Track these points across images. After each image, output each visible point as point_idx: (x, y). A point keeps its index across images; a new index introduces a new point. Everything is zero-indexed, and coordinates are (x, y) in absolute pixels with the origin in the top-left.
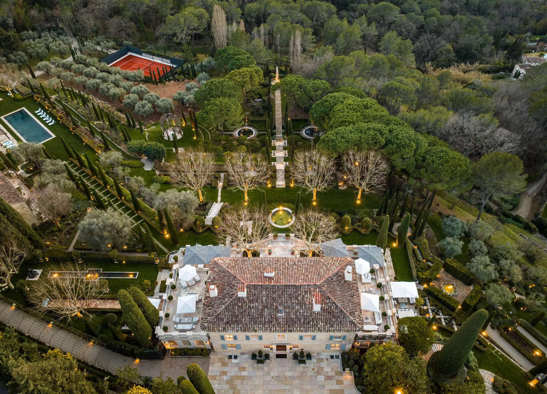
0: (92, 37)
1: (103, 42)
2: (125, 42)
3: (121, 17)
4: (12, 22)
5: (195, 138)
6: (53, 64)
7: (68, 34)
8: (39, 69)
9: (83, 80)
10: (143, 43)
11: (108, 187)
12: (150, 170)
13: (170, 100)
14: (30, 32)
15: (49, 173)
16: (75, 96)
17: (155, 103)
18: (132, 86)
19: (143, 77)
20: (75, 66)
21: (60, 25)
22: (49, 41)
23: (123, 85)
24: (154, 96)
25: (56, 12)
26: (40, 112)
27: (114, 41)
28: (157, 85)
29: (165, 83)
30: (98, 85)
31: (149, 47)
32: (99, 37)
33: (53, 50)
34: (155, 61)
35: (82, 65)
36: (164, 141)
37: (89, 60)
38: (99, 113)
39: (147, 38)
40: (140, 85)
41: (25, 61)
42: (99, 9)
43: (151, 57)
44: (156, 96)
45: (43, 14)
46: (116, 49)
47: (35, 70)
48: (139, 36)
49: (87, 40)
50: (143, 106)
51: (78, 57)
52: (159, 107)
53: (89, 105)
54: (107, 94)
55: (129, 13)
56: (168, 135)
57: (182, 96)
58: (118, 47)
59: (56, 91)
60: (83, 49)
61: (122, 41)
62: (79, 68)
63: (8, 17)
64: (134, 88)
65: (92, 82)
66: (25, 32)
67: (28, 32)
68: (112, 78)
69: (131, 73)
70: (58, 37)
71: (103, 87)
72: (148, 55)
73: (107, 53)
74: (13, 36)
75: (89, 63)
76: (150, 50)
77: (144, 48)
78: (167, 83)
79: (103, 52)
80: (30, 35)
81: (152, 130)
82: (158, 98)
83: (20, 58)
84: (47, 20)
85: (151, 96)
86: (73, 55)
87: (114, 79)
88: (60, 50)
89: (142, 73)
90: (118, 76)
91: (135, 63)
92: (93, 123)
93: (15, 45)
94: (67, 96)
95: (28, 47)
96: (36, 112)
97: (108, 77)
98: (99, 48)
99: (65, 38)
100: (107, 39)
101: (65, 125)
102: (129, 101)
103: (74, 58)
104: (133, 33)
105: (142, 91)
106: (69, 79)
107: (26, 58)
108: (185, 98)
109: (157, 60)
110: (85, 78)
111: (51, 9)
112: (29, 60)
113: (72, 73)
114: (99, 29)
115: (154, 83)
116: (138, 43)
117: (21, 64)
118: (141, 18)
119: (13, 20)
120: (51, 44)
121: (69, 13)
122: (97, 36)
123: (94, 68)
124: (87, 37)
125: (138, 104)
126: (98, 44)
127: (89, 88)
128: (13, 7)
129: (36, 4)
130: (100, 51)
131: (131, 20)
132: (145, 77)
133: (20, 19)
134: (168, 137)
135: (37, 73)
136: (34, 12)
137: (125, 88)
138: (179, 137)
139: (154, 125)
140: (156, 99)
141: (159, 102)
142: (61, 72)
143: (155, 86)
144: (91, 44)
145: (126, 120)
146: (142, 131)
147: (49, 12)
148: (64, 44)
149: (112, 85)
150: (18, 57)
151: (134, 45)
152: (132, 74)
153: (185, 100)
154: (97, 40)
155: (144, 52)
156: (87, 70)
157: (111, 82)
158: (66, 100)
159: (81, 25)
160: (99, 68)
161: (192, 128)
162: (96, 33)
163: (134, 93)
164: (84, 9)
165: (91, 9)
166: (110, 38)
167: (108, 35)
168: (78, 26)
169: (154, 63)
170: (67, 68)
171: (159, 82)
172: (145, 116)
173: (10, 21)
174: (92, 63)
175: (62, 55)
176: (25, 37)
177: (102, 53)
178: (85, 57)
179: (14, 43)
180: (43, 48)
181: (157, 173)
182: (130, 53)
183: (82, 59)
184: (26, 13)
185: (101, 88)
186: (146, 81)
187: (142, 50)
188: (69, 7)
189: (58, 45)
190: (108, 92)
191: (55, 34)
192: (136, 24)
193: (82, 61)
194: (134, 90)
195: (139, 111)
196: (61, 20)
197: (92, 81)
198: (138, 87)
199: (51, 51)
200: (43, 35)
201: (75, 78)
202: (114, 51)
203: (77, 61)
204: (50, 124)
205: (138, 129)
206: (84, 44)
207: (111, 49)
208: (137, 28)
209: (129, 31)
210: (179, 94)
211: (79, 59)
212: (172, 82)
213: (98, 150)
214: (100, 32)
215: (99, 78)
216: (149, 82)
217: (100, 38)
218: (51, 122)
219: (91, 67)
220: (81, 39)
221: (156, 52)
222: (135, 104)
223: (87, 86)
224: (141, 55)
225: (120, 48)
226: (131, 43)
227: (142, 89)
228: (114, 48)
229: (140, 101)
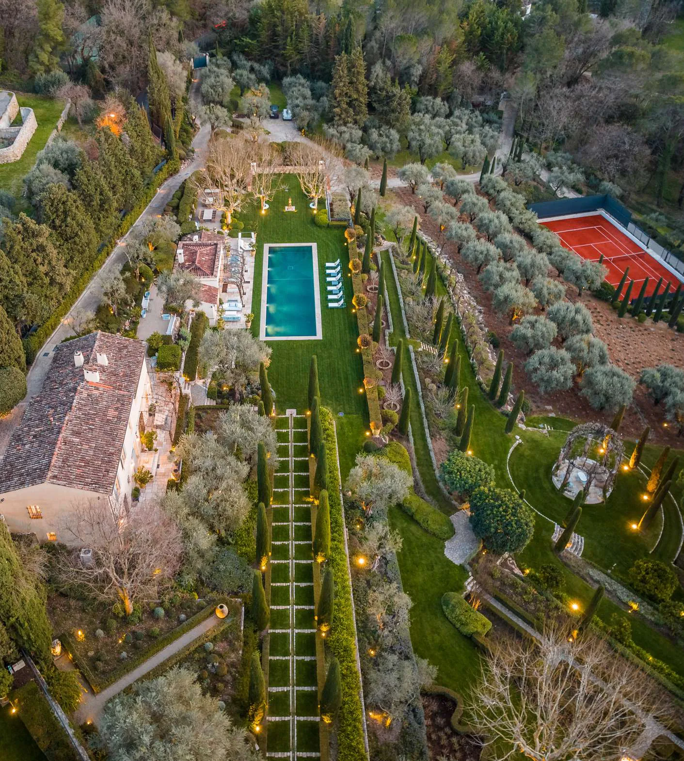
0: (546, 148)
1: (561, 168)
2: (607, 185)
3: (630, 129)
4: (420, 72)
5: (634, 527)
6: (435, 175)
7: (504, 128)
8: (402, 176)
9: (465, 233)
10: (645, 198)
11: (320, 560)
12: (457, 562)
13: (632, 383)
14: (438, 100)
15: (221, 440)
16: (426, 262)
17: (589, 370)
18: (558, 297)
19: (598, 284)
20: (471, 198)
21: (501, 107)
22: (459, 128)
23: (539, 286)
24: (596, 351)
25: (510, 80)
26: (334, 268)
27: (584, 173)
28: (621, 315)
29: (641, 321)
30: (487, 260)
31: (654, 215)
32: (560, 154)
33: (455, 148)
34: (650, 251)
35: (486, 201)
36: (546, 485)
37: (507, 195)
38: (443, 328)
39: (660, 191)
40: (580, 305)
41: (392, 150)
42: (595, 97)
43: (645, 238)
44: (601, 350)
45: (482, 75)
46: (579, 191)
47: (395, 174)
48: (643, 182)
49: (531, 150)
50: (554, 365)
51: (490, 180)
52: (590, 383)
53: (435, 301)
54: (492, 288)
55: (650, 126)
56: (566, 479)
57: (667, 384)
58: (584, 189)
59: (396, 235)
60: (512, 166)
61: (603, 179)
62: (474, 204)
63: (419, 62)
64: (561, 305)
65: (478, 248)
66: (429, 98)
67: (434, 98)
68: (528, 255)
69: (577, 261)
70: (482, 126)
71: (495, 269)
72: (639, 232)
73: (554, 193)
74: (400, 98)
75: (502, 201)
76: (652, 224)
77: (640, 212)
78: (648, 322)
79: (549, 188)
80: (433, 107)
81: (537, 437)
82: (602, 360)
83: (385, 143)
84: (482, 89)
85: (590, 345)
86: (485, 171)
87: (528, 261)
88: (465, 154)
89: (601, 274)
90: (542, 259)
91: (599, 237)
92: (416, 345)
93: (393, 116)
94: (410, 255)
95: (413, 127)
96: (328, 264)
97: (521, 249)
98: (544, 176)
99: (491, 133)
100: (573, 163)
101: (356, 324)
102: (529, 333)
103: (481, 178)
104: (635, 171)
105: (573, 321)
106: (440, 220)
107: (396, 145)
108: (675, 395)
109: (655, 253)
110: (472, 232)
111: (503, 70)
112: (398, 151)
113: (454, 210)
114: (568, 137)
115: (615, 308)
116: (633, 196)
117: (381, 154)
118: (672, 147)
119: (424, 69)
120: (458, 136)
121: (529, 88)
122: (556, 150)
123: (504, 218)
124: (535, 145)
125: (545, 352)
126: (549, 167)
127: (466, 256)
128: (438, 48)
129: (482, 54)
130: (543, 184)
131: (649, 142)
132: (604, 285)
133: (437, 71)
134: (565, 484)
135: (394, 182)
136: (467, 67)
137: (539, 295)
138: (594, 497)
139: (552, 422)
140: (596, 359)
141: (599, 374)
142: (437, 198)
143: (615, 317)
144: (533, 162)
145: (491, 376)
146: (510, 425)
147: (496, 74)
148: (483, 143)
149: (516, 273)
150: (384, 139)
151: (622, 198)
152: (578, 267)
153: (669, 400)
154: (552, 159)
155: (635, 222)
156: (488, 214)
157: (519, 267)
158: (403, 262)
159: (538, 117)
160: (517, 221)
161: (644, 490)
162: (559, 143)
163: (553, 317)
164: (564, 89)
165: (578, 92)
166: (579, 165)
167: (580, 155)
168: (532, 118)
169: (645, 256)
170: (453, 193)
171: (629, 311)
172: (542, 390)
173: (417, 71)
174: (508, 203)
175: (464, 164)
176: (423, 107)
177: (542, 189)
178: (504, 184)
179: (393, 111)
180: (437, 138)
181: (470, 585)
182: (601, 212)
183: (494, 187)
184: (454, 63)
185: (488, 271)
186: (601, 294)
187: (635, 216)
188: (539, 76)
189: (467, 143)
190: (497, 286)
191: (480, 118)
192: (653, 153)
193: (491, 191)
194: (558, 310)
195: (536, 370)
196: (508, 97)
197: (483, 245)
198: (572, 307)
199: (451, 150)
200: (457, 113)
201: (454, 224)
202: (571, 195)
203: (482, 189)
204: (331, 305)
205: (504, 413)
206: (519, 156)
207: (567, 187)
208: (651, 162)
209: (630, 163)
210: (665, 375)
211: (490, 185)
212: (662, 325)
213: (377, 428)
214: (567, 145)
215: (500, 245)
216: (606, 300)
217: (558, 157)
218: (337, 301)
219: (501, 212)
220: (520, 145)
221: (662, 232)
222: (539, 346)
223: (463, 251)
224: (626, 226)
225: (588, 194)
226: (618, 191)
227: (579, 317)
228: (575, 188)
229: (553, 349)
